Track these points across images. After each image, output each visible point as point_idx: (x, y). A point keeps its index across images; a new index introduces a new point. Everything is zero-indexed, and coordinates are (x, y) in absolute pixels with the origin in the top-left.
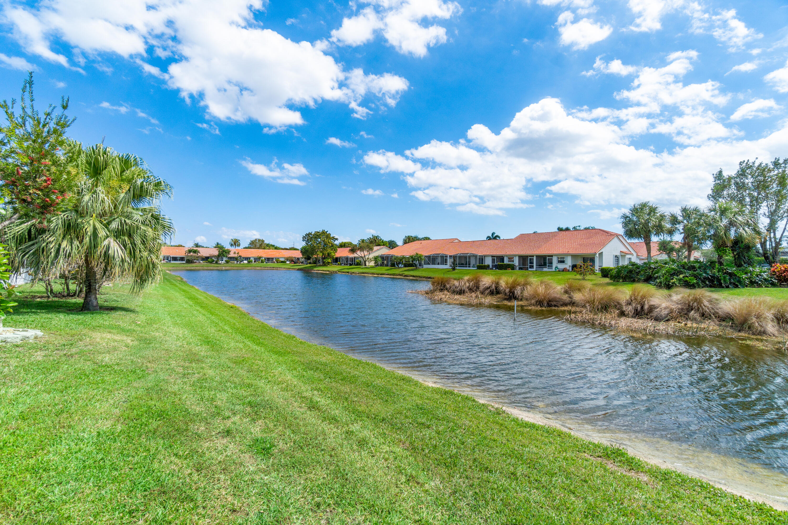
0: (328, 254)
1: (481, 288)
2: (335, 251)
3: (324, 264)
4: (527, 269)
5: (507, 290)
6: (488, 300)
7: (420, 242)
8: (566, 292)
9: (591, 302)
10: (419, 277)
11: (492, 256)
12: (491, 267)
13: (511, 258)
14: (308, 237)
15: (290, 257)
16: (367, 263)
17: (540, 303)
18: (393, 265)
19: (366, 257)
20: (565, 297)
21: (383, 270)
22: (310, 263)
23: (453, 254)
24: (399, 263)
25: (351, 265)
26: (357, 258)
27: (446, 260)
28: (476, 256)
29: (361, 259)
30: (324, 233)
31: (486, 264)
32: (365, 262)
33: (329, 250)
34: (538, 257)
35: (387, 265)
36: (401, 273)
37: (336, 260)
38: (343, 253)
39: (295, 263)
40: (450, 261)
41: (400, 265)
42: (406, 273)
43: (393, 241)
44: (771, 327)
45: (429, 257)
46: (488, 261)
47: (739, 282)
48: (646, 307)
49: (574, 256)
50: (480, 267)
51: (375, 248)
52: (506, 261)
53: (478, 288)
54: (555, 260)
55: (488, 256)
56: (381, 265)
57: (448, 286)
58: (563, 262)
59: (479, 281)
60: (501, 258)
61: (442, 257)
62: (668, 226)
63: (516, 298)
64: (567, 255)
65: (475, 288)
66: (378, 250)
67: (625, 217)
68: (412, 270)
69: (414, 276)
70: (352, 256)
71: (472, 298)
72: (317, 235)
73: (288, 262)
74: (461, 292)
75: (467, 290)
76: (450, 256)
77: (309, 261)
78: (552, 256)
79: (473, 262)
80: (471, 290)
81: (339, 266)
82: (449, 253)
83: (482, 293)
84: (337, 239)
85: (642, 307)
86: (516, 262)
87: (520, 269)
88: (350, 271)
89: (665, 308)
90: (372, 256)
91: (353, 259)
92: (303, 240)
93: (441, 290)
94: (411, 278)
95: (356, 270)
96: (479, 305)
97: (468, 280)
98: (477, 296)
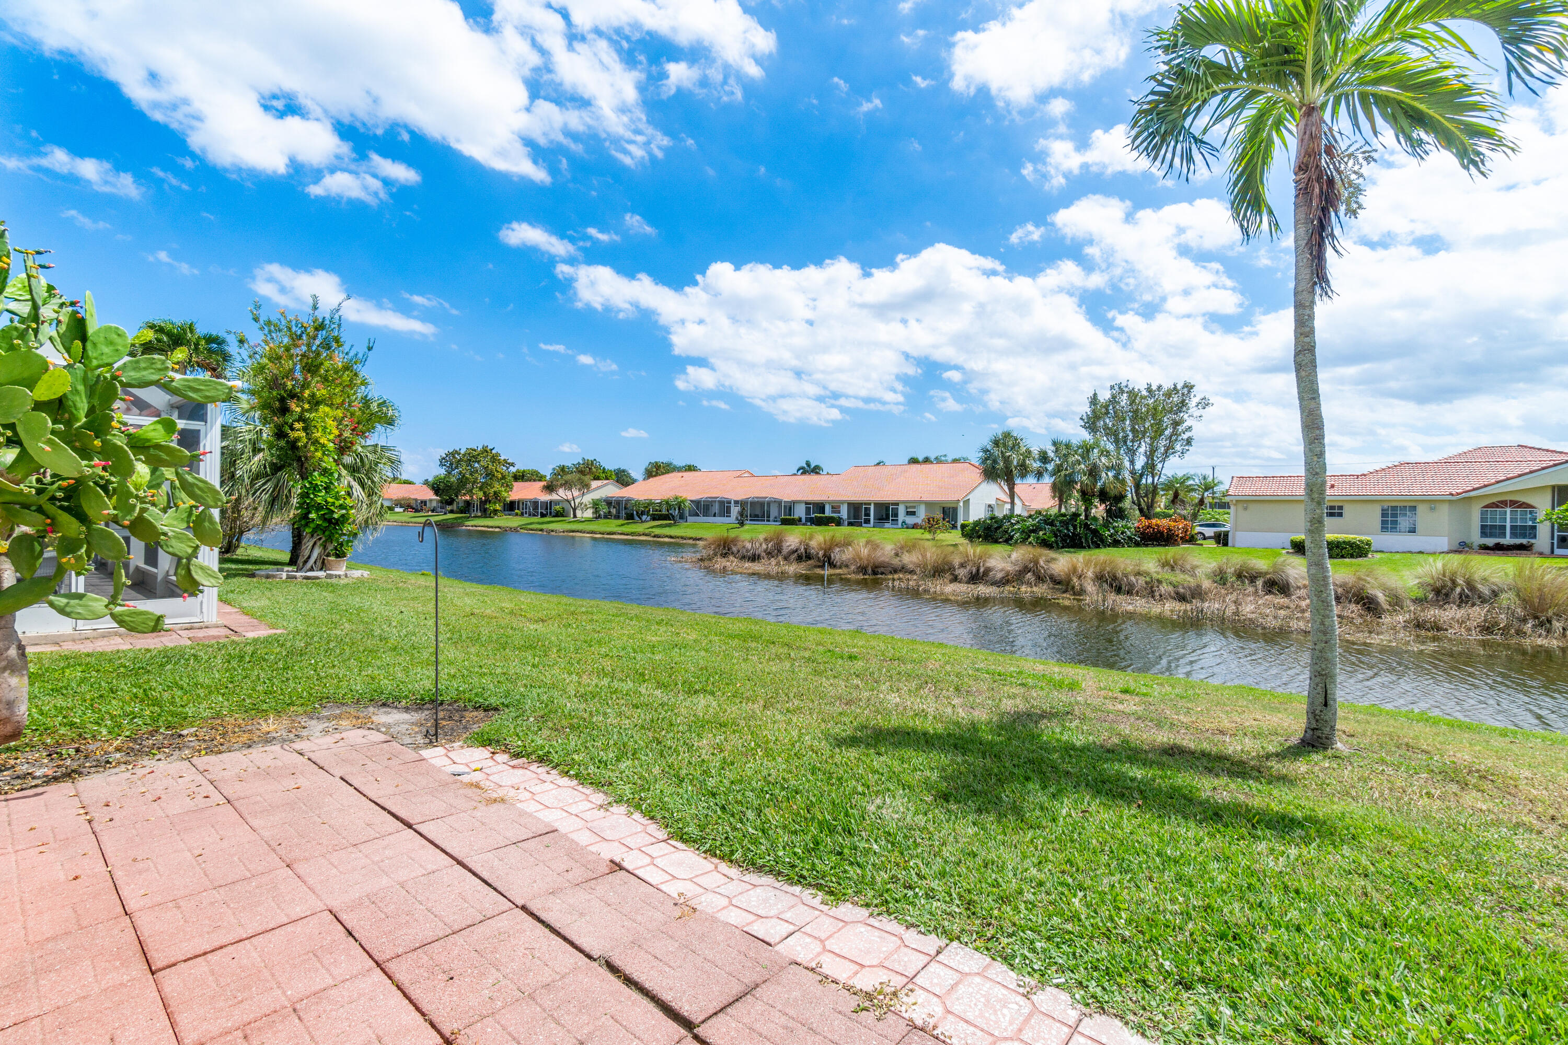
0: (495, 493)
1: (785, 551)
2: (509, 487)
3: (485, 514)
4: (860, 525)
5: (821, 553)
6: (792, 568)
7: (681, 474)
8: (897, 555)
9: (923, 566)
10: (682, 538)
11: (807, 503)
12: (804, 520)
13: (836, 508)
14: (451, 460)
15: (404, 499)
16: (579, 513)
17: (863, 569)
18: (630, 517)
19: (577, 501)
20: (896, 562)
21: (612, 525)
22: (452, 512)
23: (739, 498)
24: (643, 513)
25: (543, 515)
26: (557, 503)
27: (729, 508)
28: (779, 503)
29: (566, 505)
30: (485, 450)
31: (796, 517)
32: (574, 510)
33: (497, 487)
34: (879, 505)
35: (617, 517)
36: (647, 531)
37: (511, 507)
38: (521, 492)
39: (417, 511)
40: (735, 510)
41: (644, 517)
42: (657, 531)
43: (624, 471)
44: (1090, 587)
45: (697, 503)
46: (800, 512)
47: (1102, 541)
48: (982, 570)
49: (929, 505)
50: (785, 522)
51: (595, 484)
52: (828, 512)
53: (780, 551)
54: (902, 510)
55: (799, 502)
56: (606, 517)
57: (734, 549)
58: (913, 513)
59: (781, 541)
60: (820, 507)
61: (722, 503)
62: (1036, 465)
63: (832, 565)
64: (920, 502)
65: (776, 550)
66: (599, 488)
67: (986, 451)
68: (669, 526)
69: (671, 537)
70: (545, 497)
71: (771, 566)
72: (472, 457)
73: (398, 510)
74: (754, 558)
75: (763, 554)
76: (736, 502)
77: (449, 508)
78: (897, 504)
79: (774, 512)
80: (769, 554)
81: (519, 518)
82: (733, 496)
83: (786, 558)
84: (513, 465)
85: (978, 570)
86: (844, 513)
87: (850, 524)
88: (544, 527)
89: (1002, 570)
90: (588, 498)
91: (548, 505)
92: (441, 465)
93: (724, 555)
94: (667, 540)
95: (558, 526)
96: (781, 577)
97: (766, 540)
98: (778, 564)
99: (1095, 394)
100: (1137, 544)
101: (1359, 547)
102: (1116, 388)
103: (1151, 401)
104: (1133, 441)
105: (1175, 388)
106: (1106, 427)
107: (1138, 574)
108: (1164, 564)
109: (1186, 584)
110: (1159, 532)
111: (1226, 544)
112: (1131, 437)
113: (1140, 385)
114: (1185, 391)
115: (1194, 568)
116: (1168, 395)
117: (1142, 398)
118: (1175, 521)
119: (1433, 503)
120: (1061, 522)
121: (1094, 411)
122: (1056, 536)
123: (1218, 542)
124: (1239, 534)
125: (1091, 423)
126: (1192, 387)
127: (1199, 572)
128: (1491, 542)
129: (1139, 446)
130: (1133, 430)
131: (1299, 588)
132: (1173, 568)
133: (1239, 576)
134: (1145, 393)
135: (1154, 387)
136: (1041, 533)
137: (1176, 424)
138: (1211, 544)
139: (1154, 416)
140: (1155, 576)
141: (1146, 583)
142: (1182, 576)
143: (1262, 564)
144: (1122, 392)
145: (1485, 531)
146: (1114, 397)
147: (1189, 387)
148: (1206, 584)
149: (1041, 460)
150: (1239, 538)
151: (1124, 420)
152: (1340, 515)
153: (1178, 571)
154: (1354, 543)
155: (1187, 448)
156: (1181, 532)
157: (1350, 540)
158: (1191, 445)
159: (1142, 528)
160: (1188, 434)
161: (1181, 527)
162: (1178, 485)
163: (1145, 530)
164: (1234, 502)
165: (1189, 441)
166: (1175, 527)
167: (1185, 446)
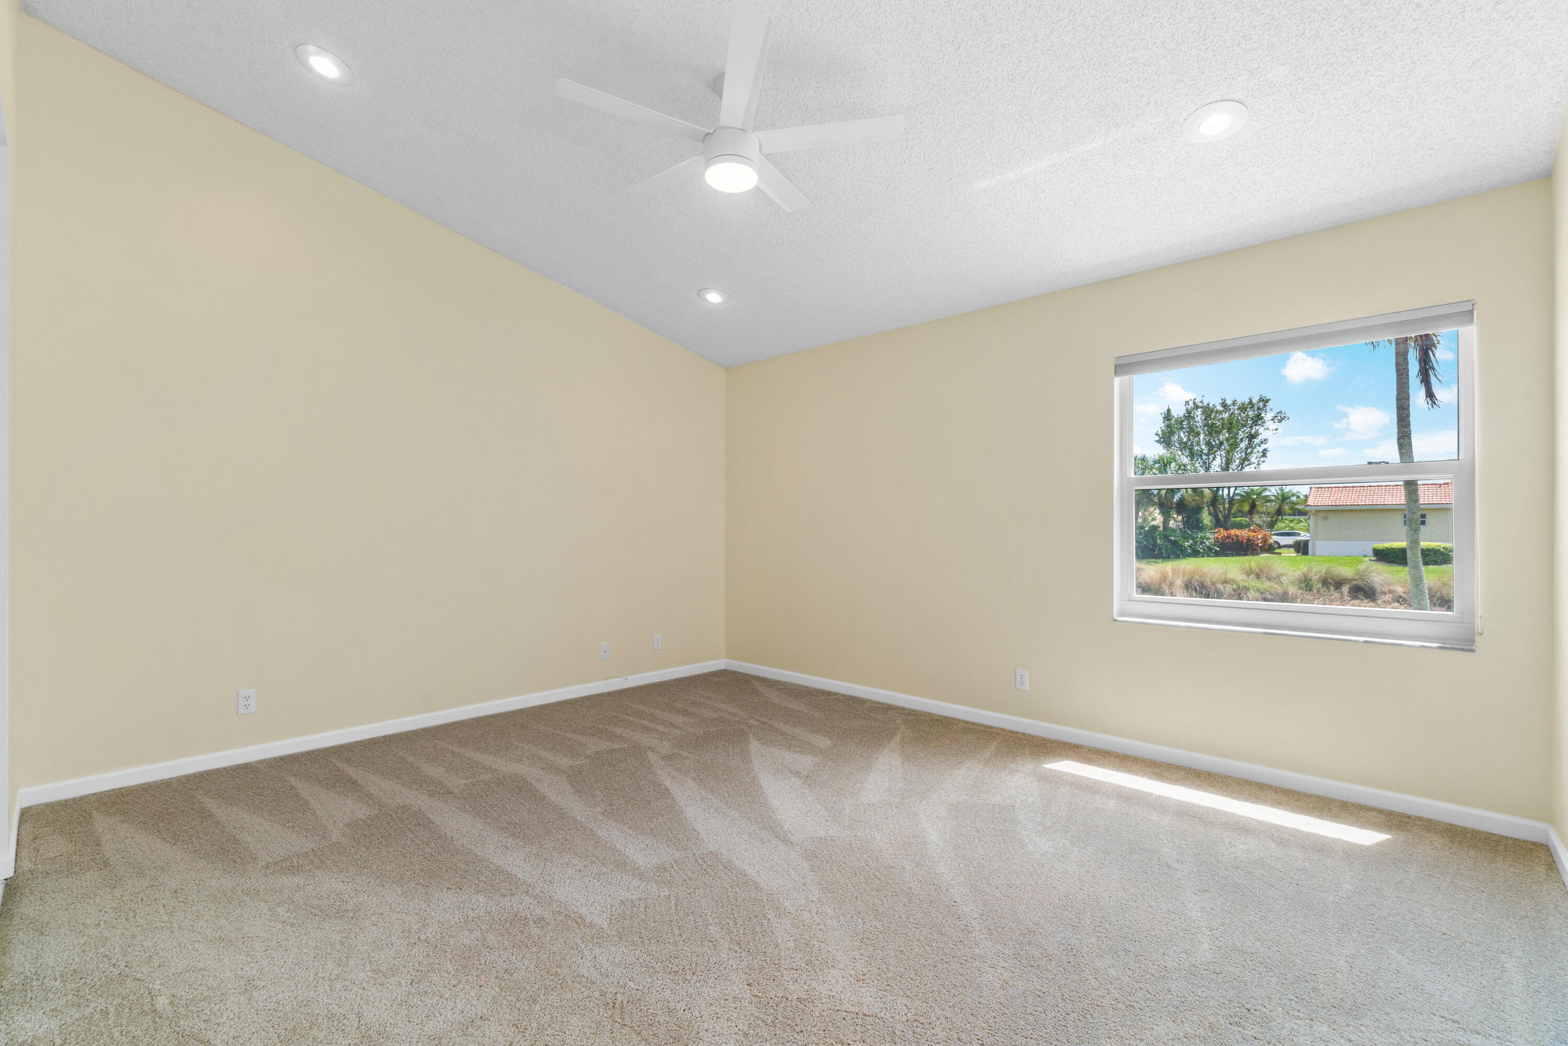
47: (1183, 551)
99: (1169, 410)
100: (1217, 554)
101: (1442, 554)
102: (1191, 404)
103: (1226, 416)
104: (1208, 455)
105: (1251, 402)
106: (1180, 441)
107: (1225, 582)
108: (1249, 573)
109: (1273, 591)
110: (1238, 541)
111: (1305, 552)
112: (1206, 451)
113: (1214, 401)
114: (1261, 404)
115: (1279, 576)
116: (1243, 408)
117: (1217, 412)
118: (1254, 531)
121: (1168, 426)
123: (1297, 551)
124: (1318, 543)
125: (1166, 439)
126: (1268, 401)
127: (1284, 579)
129: (1214, 459)
130: (1208, 444)
131: (1384, 593)
132: (1258, 576)
133: (1325, 582)
134: (1219, 408)
135: (1229, 402)
137: (1252, 437)
138: (1291, 553)
139: (1229, 431)
140: (1241, 583)
141: (1234, 590)
142: (1268, 584)
143: (1346, 571)
144: (1197, 407)
146: (1189, 412)
147: (1265, 401)
148: (1292, 590)
150: (1320, 547)
151: (1198, 434)
152: (1424, 523)
153: (1264, 579)
154: (1438, 550)
155: (1262, 459)
156: (1259, 541)
157: (1434, 547)
158: (1266, 456)
159: (1221, 538)
160: (1263, 447)
161: (1259, 537)
162: (1255, 497)
163: (1224, 540)
164: (1314, 511)
165: (1264, 454)
166: (1254, 537)
167: (1260, 458)
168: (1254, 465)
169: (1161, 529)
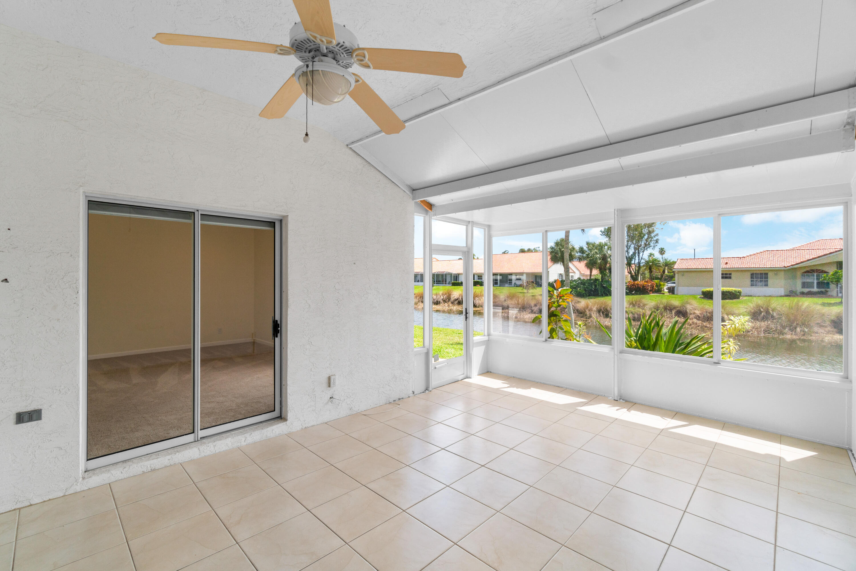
1: (452, 300)
6: (456, 308)
8: (505, 301)
13: (479, 276)
20: (505, 304)
28: (451, 274)
31: (460, 282)
34: (504, 275)
44: (594, 315)
46: (462, 279)
49: (528, 274)
50: (454, 284)
52: (476, 279)
53: (449, 299)
54: (514, 277)
55: (461, 274)
58: (520, 279)
59: (450, 295)
61: (422, 275)
62: (578, 255)
63: (475, 306)
64: (523, 273)
65: (447, 299)
67: (552, 248)
71: (445, 307)
74: (437, 303)
75: (441, 301)
78: (512, 274)
79: (448, 280)
80: (444, 301)
83: (452, 303)
93: (423, 302)
96: (450, 312)
97: (443, 294)
98: (449, 306)
101: (735, 294)
108: (632, 304)
109: (638, 313)
110: (637, 287)
111: (672, 293)
118: (647, 282)
119: (776, 271)
120: (588, 283)
122: (585, 290)
123: (669, 292)
124: (680, 288)
125: (606, 233)
127: (646, 307)
128: (806, 290)
129: (632, 244)
132: (634, 306)
136: (579, 289)
137: (650, 233)
139: (638, 229)
143: (676, 303)
145: (804, 285)
149: (580, 252)
150: (681, 290)
152: (730, 278)
153: (636, 307)
154: (732, 292)
155: (656, 244)
156: (649, 287)
157: (730, 290)
158: (658, 243)
159: (630, 286)
160: (656, 238)
161: (649, 285)
162: (651, 264)
163: (631, 287)
164: (677, 272)
165: (657, 241)
166: (646, 285)
167: (655, 243)
168: (652, 247)
169: (600, 280)
